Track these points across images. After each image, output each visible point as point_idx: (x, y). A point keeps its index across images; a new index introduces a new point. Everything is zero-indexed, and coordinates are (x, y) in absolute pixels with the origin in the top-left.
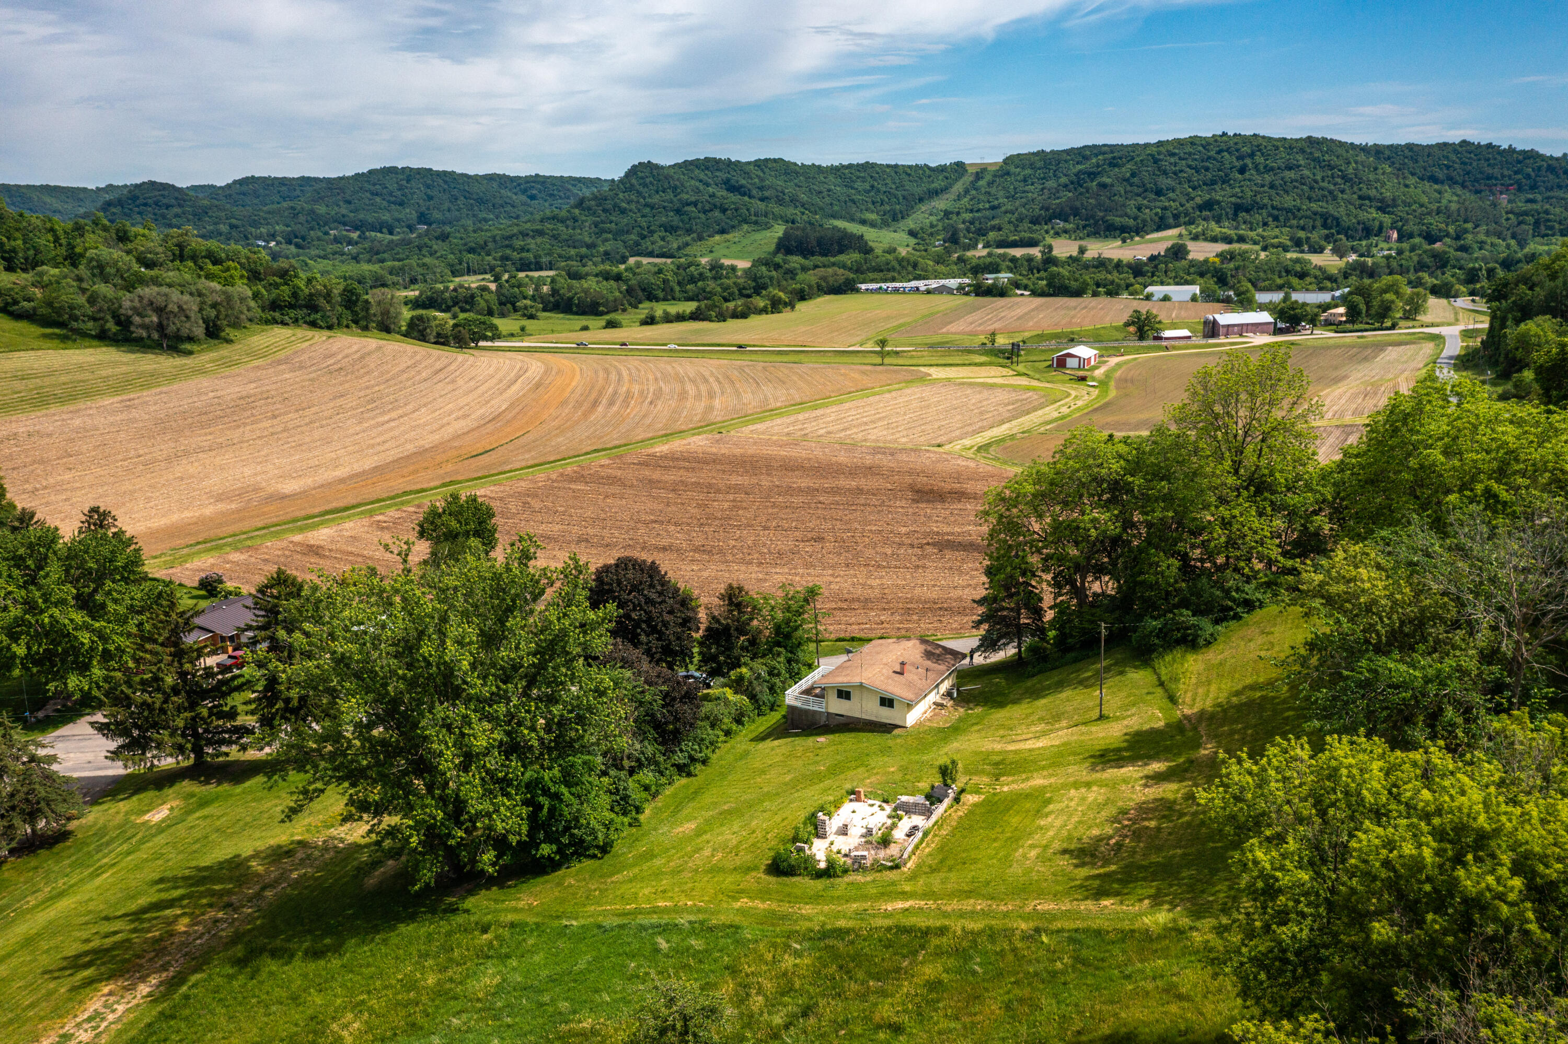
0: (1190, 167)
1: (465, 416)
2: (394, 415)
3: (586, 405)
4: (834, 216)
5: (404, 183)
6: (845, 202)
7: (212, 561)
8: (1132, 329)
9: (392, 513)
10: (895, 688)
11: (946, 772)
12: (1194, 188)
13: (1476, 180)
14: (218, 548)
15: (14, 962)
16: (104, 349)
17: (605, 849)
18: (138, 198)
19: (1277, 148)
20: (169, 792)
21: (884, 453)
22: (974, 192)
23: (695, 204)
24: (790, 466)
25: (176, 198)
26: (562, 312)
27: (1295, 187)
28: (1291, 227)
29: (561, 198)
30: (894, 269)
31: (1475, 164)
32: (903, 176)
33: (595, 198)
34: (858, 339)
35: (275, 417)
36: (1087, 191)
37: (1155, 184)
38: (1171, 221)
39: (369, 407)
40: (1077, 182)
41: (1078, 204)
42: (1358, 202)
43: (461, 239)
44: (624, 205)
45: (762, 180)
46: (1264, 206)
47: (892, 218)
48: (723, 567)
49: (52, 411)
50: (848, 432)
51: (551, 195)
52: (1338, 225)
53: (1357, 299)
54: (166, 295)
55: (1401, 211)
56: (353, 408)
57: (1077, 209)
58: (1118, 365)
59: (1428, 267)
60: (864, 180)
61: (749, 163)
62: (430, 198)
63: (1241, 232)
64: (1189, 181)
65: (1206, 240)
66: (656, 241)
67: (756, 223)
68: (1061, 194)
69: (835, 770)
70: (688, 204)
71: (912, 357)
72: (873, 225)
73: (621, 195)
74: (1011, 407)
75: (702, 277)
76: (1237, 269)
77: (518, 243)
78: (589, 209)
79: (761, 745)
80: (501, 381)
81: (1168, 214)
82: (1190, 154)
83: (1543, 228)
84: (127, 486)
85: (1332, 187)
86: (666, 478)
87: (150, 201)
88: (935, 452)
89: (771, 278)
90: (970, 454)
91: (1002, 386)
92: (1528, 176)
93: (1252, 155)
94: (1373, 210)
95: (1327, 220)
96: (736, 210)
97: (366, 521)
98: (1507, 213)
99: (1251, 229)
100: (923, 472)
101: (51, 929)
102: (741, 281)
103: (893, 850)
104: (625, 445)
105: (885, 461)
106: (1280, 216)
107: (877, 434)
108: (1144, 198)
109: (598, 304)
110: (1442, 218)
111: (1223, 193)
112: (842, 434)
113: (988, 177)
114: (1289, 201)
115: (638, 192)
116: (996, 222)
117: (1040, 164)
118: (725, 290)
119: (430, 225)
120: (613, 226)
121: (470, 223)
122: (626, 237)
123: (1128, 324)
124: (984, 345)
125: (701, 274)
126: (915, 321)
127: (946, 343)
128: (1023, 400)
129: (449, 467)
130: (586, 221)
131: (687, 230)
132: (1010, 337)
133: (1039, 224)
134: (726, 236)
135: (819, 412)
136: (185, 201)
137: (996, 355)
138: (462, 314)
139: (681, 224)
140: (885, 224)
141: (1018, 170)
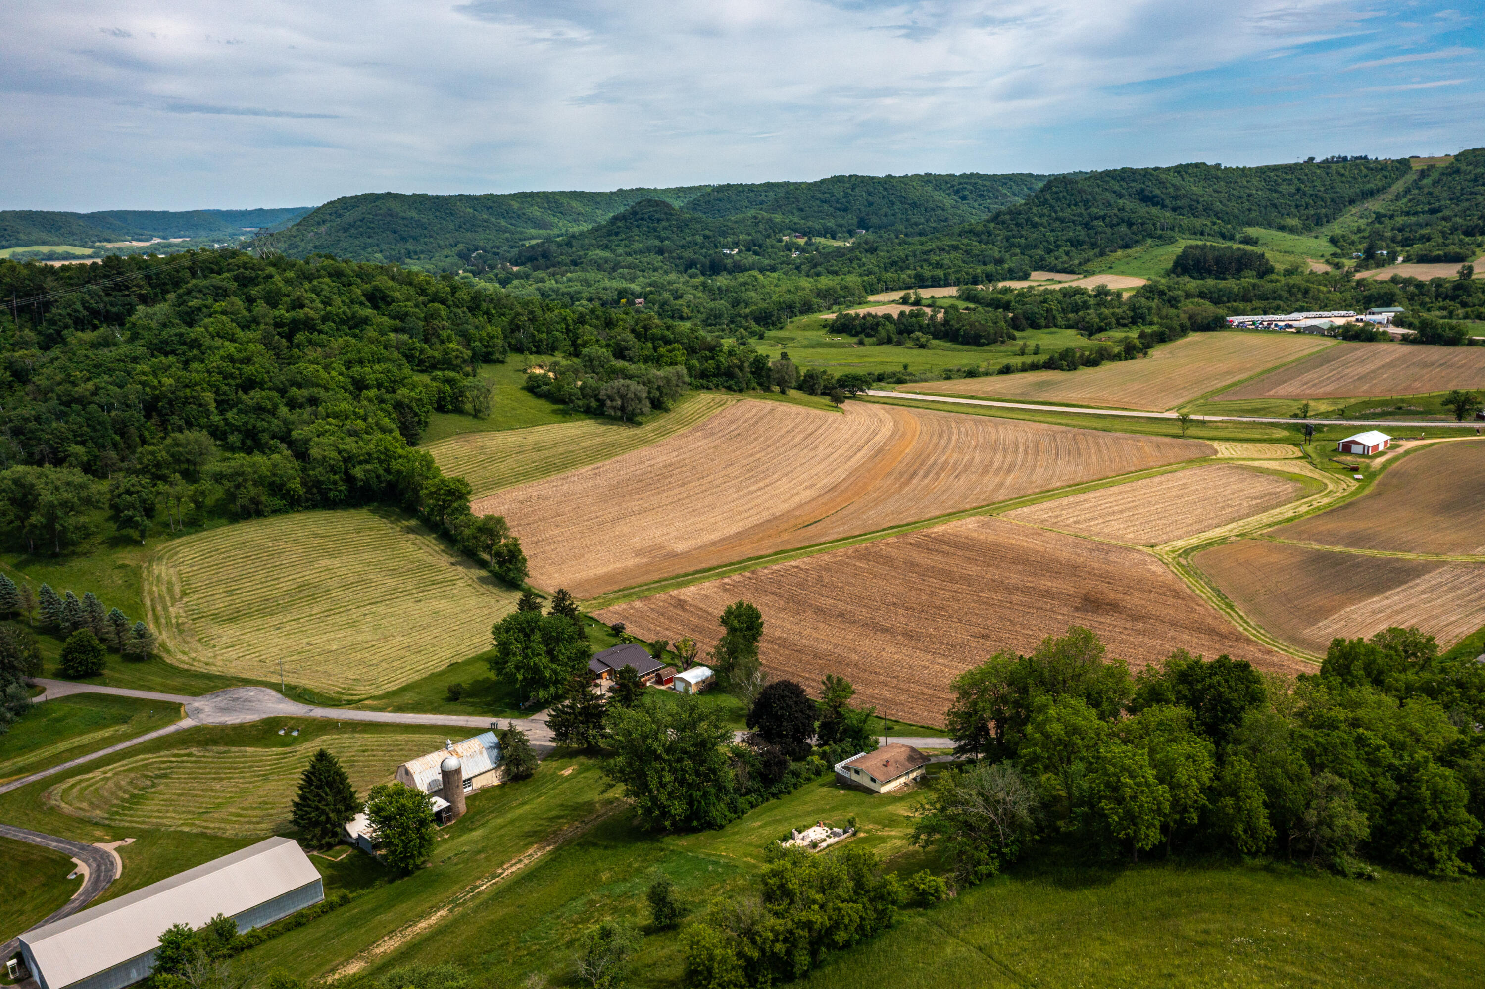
1: (812, 486)
2: (762, 484)
3: (906, 476)
4: (1250, 224)
5: (849, 191)
6: (1266, 207)
7: (624, 606)
8: (1452, 407)
9: (736, 577)
10: (884, 774)
14: (628, 596)
15: (506, 829)
16: (587, 421)
17: (720, 827)
20: (574, 760)
21: (1101, 550)
22: (1415, 191)
23: (1104, 218)
25: (666, 214)
26: (951, 341)
29: (990, 198)
30: (1280, 298)
32: (1335, 177)
33: (1010, 212)
35: (683, 484)
39: (748, 475)
44: (1036, 219)
45: (1177, 188)
47: (1317, 222)
49: (553, 478)
50: (1092, 523)
51: (981, 196)
54: (628, 386)
56: (736, 477)
58: (1407, 453)
61: (1168, 169)
62: (871, 204)
66: (1061, 256)
67: (1160, 237)
70: (1097, 218)
71: (1217, 428)
72: (1292, 230)
73: (1034, 210)
74: (1256, 502)
75: (1086, 306)
77: (934, 258)
78: (1004, 223)
80: (852, 446)
84: (587, 541)
86: (924, 562)
88: (1143, 554)
89: (1152, 309)
90: (1170, 557)
91: (1272, 473)
96: (1142, 224)
97: (717, 583)
100: (1112, 577)
101: (520, 818)
102: (1123, 309)
104: (915, 523)
105: (1095, 561)
107: (1113, 528)
109: (981, 337)
112: (1083, 526)
113: (1435, 175)
115: (1051, 206)
116: (1425, 231)
118: (1102, 320)
119: (867, 229)
120: (1023, 240)
121: (901, 227)
122: (1032, 252)
123: (1446, 403)
124: (1295, 416)
125: (1085, 302)
126: (1251, 378)
127: (1263, 409)
128: (1275, 494)
129: (785, 536)
130: (999, 235)
131: (1092, 244)
132: (1334, 404)
133: (1473, 235)
134: (1129, 251)
135: (1084, 496)
136: (672, 215)
137: (1298, 430)
138: (867, 340)
139: (1087, 239)
140: (1307, 229)
141: (1470, 168)
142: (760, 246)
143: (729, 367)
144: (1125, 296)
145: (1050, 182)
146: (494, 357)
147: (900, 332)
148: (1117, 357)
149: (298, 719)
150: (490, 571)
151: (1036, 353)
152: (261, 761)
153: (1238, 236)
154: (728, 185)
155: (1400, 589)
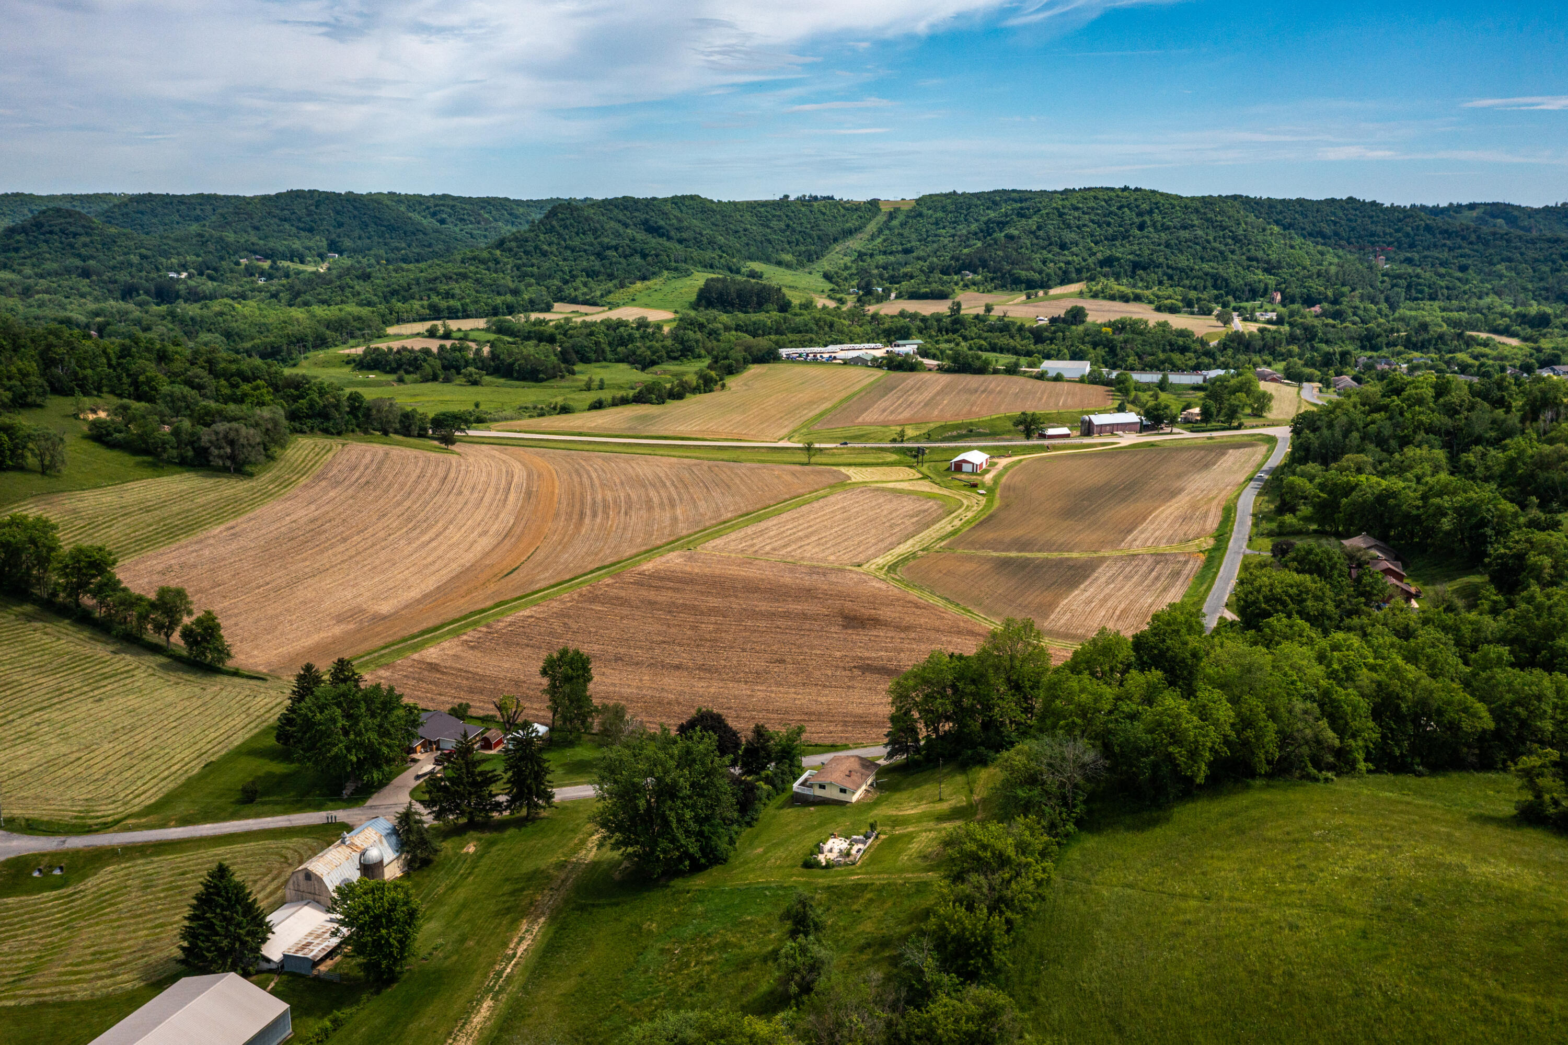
0: (1092, 221)
1: (485, 533)
2: (431, 534)
3: (575, 517)
4: (751, 258)
5: (313, 208)
6: (761, 242)
8: (1021, 427)
9: (472, 633)
10: (847, 784)
11: (873, 826)
12: (1096, 243)
13: (1360, 237)
15: (466, 914)
16: (187, 474)
17: (725, 861)
18: (42, 226)
19: (1173, 207)
21: (818, 573)
22: (887, 232)
23: (616, 248)
24: (751, 588)
25: (83, 226)
26: (503, 377)
27: (1189, 247)
28: (1184, 287)
29: (471, 223)
30: (811, 331)
31: (1359, 221)
32: (818, 215)
34: (785, 431)
36: (996, 243)
37: (1060, 238)
38: (1074, 275)
39: (410, 526)
40: (987, 231)
41: (986, 256)
42: (1246, 263)
43: (383, 279)
44: (545, 247)
45: (680, 220)
46: (1159, 266)
47: (808, 258)
48: (721, 685)
49: (184, 542)
50: (789, 549)
51: (462, 220)
52: (1227, 286)
53: (1210, 402)
54: (237, 431)
55: (1285, 272)
56: (399, 528)
57: (985, 261)
58: (1006, 468)
59: (1299, 340)
60: (779, 218)
61: (665, 200)
62: (341, 225)
63: (1138, 291)
64: (1092, 236)
65: (1105, 298)
66: (579, 287)
67: (676, 269)
68: (972, 242)
69: (821, 824)
70: (609, 248)
71: (833, 455)
72: (788, 266)
73: (542, 237)
74: (914, 520)
75: (631, 339)
76: (1126, 342)
77: (443, 288)
78: (510, 250)
79: (781, 811)
80: (497, 489)
81: (1071, 268)
82: (1093, 209)
83: (1413, 291)
84: (271, 611)
85: (1223, 248)
86: (660, 599)
87: (57, 229)
88: (857, 573)
89: (697, 341)
90: (881, 574)
91: (909, 493)
92: (1407, 235)
93: (1150, 212)
94: (1259, 272)
95: (1218, 282)
96: (657, 256)
97: (456, 641)
98: (1383, 275)
99: (1147, 288)
100: (849, 596)
101: (470, 901)
102: (669, 342)
103: (851, 858)
104: (619, 562)
105: (821, 583)
106: (1175, 275)
107: (811, 552)
108: (1049, 252)
109: (539, 372)
110: (1321, 281)
111: (1121, 250)
112: (783, 552)
113: (901, 218)
114: (1183, 261)
115: (559, 234)
116: (908, 269)
117: (951, 207)
118: (654, 353)
119: (341, 253)
120: (535, 269)
121: (382, 252)
122: (548, 282)
123: (1017, 424)
124: (894, 441)
125: (630, 335)
126: (834, 407)
127: (862, 436)
128: (925, 511)
129: (493, 587)
130: (508, 263)
131: (609, 276)
132: (917, 429)
133: (949, 274)
134: (647, 283)
135: (763, 525)
136: (93, 229)
137: (905, 453)
138: (407, 377)
139: (602, 269)
140: (801, 264)
141: (930, 212)
142: (216, 270)
143: (325, 406)
144: (666, 329)
145: (554, 208)
146: (30, 399)
147: (445, 368)
148: (696, 390)
149: (53, 854)
150: (170, 656)
151: (601, 387)
152: (41, 910)
153: (743, 270)
154: (150, 195)
155: (1087, 583)
